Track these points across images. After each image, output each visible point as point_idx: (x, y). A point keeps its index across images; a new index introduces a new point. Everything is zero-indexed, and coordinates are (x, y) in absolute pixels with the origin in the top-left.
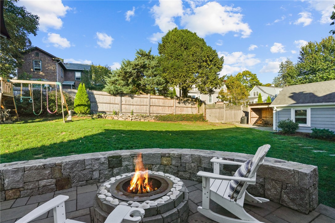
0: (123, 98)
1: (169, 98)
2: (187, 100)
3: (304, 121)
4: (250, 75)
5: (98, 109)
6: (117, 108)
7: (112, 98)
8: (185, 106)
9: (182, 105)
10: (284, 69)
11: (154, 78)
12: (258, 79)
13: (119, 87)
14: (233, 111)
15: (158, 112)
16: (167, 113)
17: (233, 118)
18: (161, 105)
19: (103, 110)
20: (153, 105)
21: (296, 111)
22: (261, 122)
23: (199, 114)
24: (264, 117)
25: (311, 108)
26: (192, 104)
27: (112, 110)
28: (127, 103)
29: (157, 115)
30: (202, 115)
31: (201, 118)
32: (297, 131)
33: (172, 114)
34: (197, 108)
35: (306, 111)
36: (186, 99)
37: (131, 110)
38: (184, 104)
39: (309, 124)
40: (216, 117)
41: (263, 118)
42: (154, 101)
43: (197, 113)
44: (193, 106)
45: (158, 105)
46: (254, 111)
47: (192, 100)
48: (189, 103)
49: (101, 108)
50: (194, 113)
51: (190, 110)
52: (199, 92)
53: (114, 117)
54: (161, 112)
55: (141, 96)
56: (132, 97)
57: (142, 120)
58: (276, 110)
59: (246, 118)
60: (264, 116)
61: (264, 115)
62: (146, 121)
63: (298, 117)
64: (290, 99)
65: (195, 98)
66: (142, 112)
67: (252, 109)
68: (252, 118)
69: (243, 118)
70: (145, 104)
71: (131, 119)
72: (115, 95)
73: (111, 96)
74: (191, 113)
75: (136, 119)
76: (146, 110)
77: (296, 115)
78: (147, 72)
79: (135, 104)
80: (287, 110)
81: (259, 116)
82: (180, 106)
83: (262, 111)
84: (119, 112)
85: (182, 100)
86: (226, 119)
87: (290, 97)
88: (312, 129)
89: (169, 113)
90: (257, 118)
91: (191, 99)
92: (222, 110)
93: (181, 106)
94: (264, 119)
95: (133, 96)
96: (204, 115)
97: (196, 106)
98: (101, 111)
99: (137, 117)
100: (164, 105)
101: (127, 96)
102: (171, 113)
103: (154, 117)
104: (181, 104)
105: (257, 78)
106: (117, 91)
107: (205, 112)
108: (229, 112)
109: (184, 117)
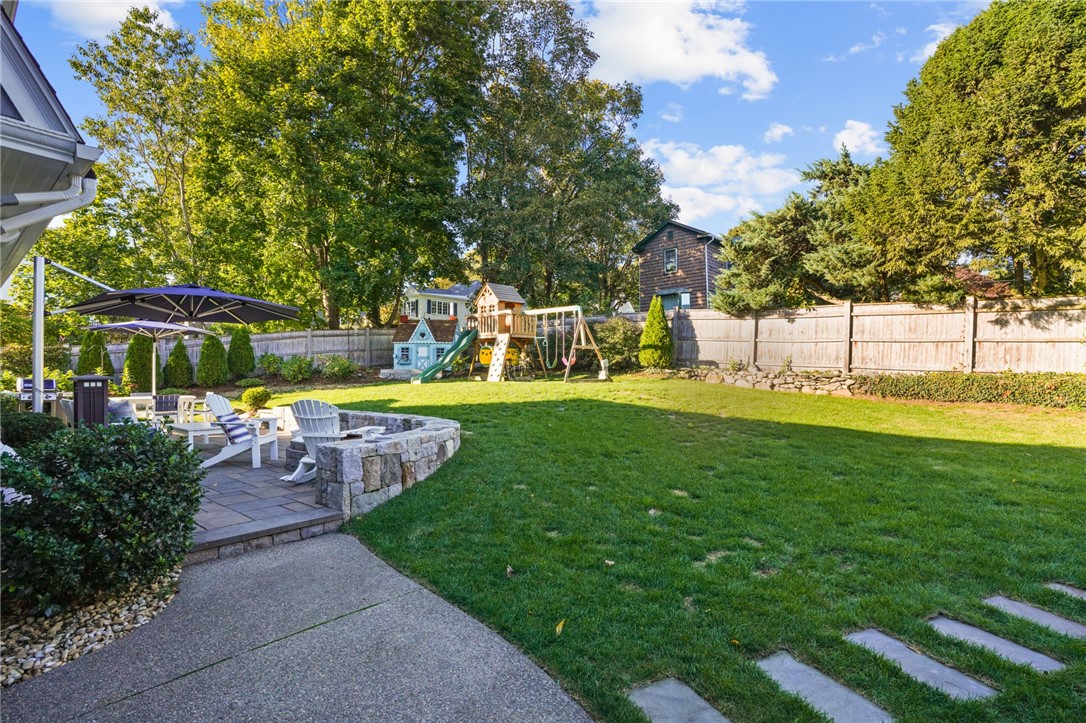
0: (762, 322)
1: (940, 308)
5: (699, 355)
6: (743, 353)
7: (732, 325)
8: (1035, 335)
9: (1019, 331)
15: (887, 364)
16: (930, 367)
18: (897, 338)
20: (866, 337)
27: (731, 359)
28: (775, 336)
37: (785, 356)
42: (868, 325)
45: (887, 337)
49: (706, 352)
51: (1077, 351)
53: (725, 376)
54: (897, 363)
55: (821, 310)
56: (791, 319)
57: (806, 390)
66: (823, 363)
70: (833, 336)
73: (730, 319)
75: (786, 386)
79: (800, 337)
82: (1003, 337)
84: (749, 362)
89: (939, 365)
95: (793, 314)
98: (705, 359)
101: (776, 316)
102: (953, 367)
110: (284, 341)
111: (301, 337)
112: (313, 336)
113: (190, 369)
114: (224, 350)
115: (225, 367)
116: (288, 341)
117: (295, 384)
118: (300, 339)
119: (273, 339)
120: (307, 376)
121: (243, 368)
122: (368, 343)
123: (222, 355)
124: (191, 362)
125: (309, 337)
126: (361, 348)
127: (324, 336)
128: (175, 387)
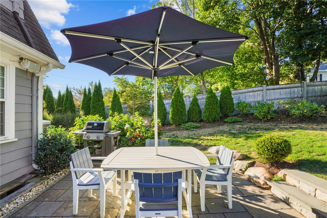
110: (249, 94)
111: (259, 91)
112: (267, 90)
113: (200, 112)
114: (218, 99)
115: (218, 110)
116: (251, 94)
117: (265, 121)
118: (258, 92)
119: (242, 93)
120: (274, 115)
121: (228, 111)
122: (305, 92)
123: (217, 102)
124: (200, 107)
125: (265, 90)
126: (299, 96)
127: (274, 89)
128: (193, 121)
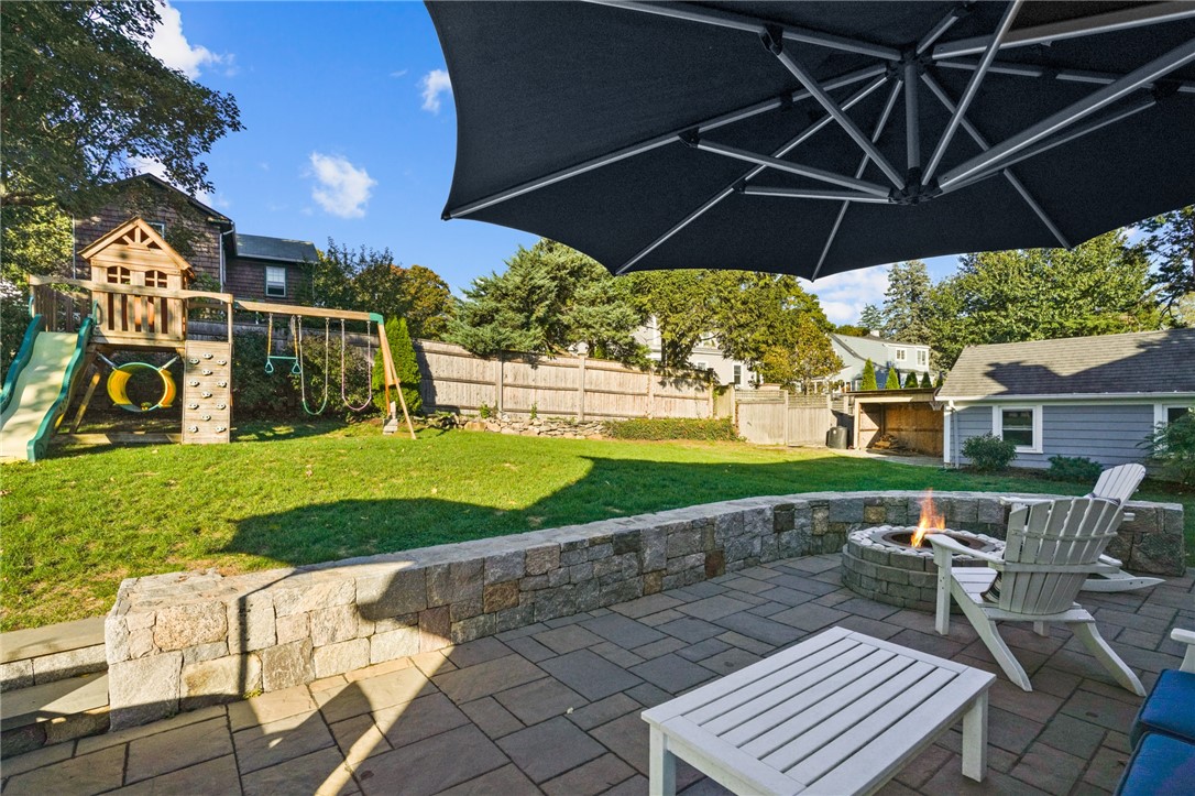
0: (507, 364)
1: (636, 369)
2: (685, 376)
3: (1027, 439)
4: (798, 297)
5: (437, 399)
6: (488, 396)
7: (475, 365)
8: (677, 393)
9: (670, 390)
10: (900, 284)
11: (607, 308)
12: (824, 312)
13: (506, 331)
14: (807, 411)
15: (605, 412)
16: (630, 414)
17: (807, 430)
18: (613, 390)
19: (450, 403)
20: (593, 388)
21: (1006, 414)
22: (887, 444)
23: (717, 418)
24: (893, 430)
25: (1044, 407)
26: (696, 389)
27: (474, 404)
28: (520, 382)
29: (607, 419)
30: (729, 420)
31: (726, 431)
32: (1012, 464)
33: (644, 417)
34: (711, 400)
35: (1031, 413)
36: (680, 373)
37: (531, 402)
38: (677, 387)
39: (1038, 445)
40: (764, 427)
41: (892, 433)
42: (594, 377)
43: (711, 415)
44: (700, 395)
45: (607, 389)
46: (867, 412)
47: (697, 378)
48: (690, 385)
49: (444, 394)
50: (704, 416)
51: (691, 405)
52: (721, 352)
53: (487, 424)
54: (612, 411)
55: (560, 360)
56: (534, 364)
58: (952, 410)
59: (843, 431)
60: (894, 426)
61: (891, 424)
62: (578, 437)
63: (1011, 428)
64: (989, 381)
65: (704, 371)
66: (562, 410)
67: (863, 406)
68: (862, 430)
69: (835, 432)
70: (569, 386)
71: (537, 430)
72: (485, 356)
73: (474, 357)
74: (694, 416)
75: (552, 433)
76: (573, 405)
77: (1005, 423)
78: (585, 288)
79: (542, 384)
80: (980, 409)
81: (879, 426)
82: (664, 394)
83: (888, 412)
84: (496, 408)
85: (670, 375)
86: (791, 435)
87: (988, 374)
88: (1050, 459)
89: (635, 413)
90: (874, 433)
91: (693, 375)
92: (779, 406)
93: (667, 394)
94: (895, 433)
95: (536, 360)
96: (733, 422)
97: (709, 393)
98: (445, 403)
99: (554, 426)
100: (621, 390)
101: (519, 360)
102: (642, 414)
103: (599, 427)
104: (668, 386)
105: (820, 306)
106: (498, 343)
107: (737, 413)
108: (796, 412)
109: (682, 428)
